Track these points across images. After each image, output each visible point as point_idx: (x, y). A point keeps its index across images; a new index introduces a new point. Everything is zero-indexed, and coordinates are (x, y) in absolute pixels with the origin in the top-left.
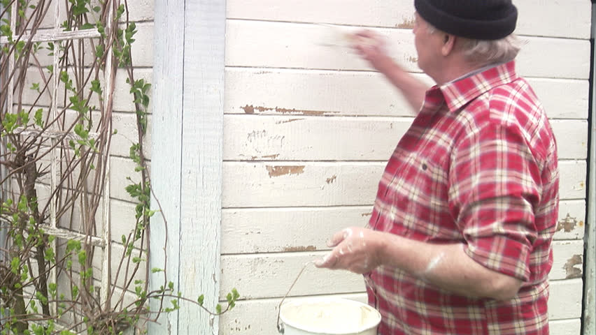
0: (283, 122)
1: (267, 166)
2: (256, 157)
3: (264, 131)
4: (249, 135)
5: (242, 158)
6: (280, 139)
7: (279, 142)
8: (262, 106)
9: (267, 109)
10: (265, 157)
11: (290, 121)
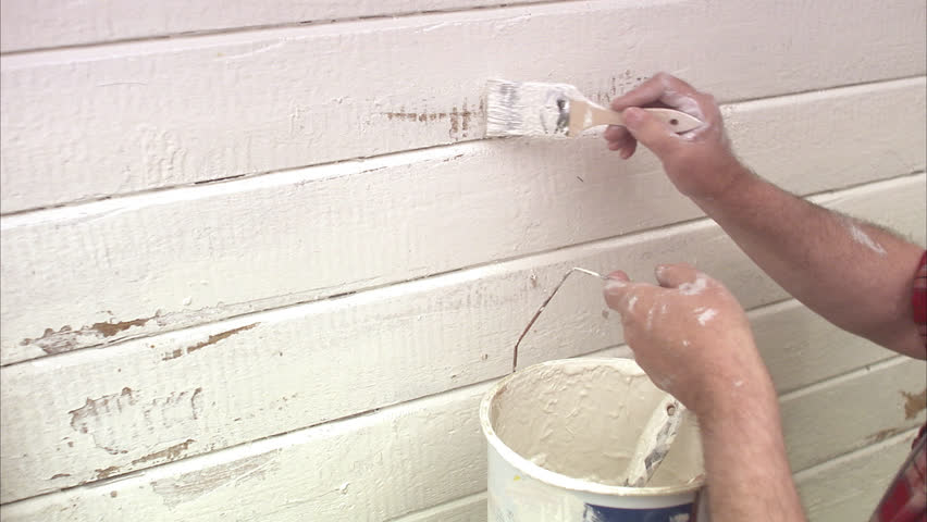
0: (191, 349)
1: (153, 483)
2: (111, 469)
3: (127, 391)
4: (75, 414)
5: (62, 483)
6: (187, 399)
7: (184, 409)
8: (106, 319)
9: (125, 326)
10: (144, 459)
11: (213, 340)
